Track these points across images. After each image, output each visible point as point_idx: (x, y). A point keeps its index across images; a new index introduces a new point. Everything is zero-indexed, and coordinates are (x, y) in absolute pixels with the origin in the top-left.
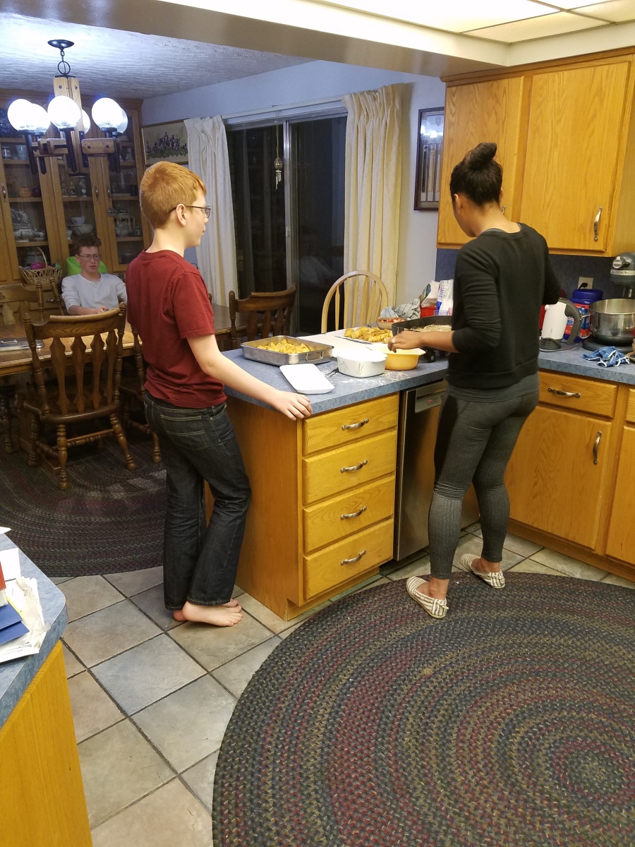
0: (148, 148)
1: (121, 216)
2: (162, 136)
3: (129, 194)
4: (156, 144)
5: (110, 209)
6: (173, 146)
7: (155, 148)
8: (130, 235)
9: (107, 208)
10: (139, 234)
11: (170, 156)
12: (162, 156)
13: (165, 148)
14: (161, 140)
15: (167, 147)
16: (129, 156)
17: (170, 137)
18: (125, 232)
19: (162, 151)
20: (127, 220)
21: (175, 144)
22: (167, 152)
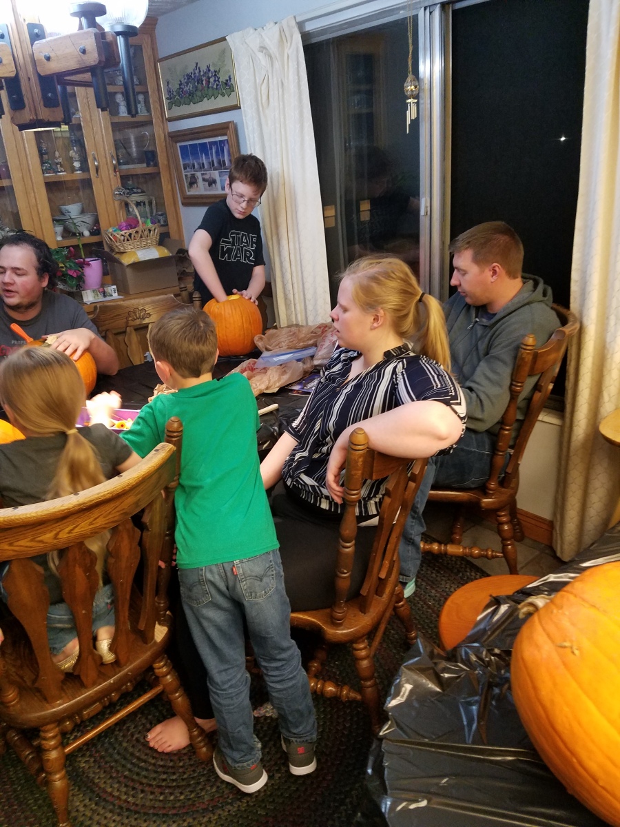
0: (169, 91)
1: (136, 198)
2: (190, 70)
3: (145, 165)
4: (181, 84)
5: (118, 189)
6: (208, 82)
7: (180, 90)
9: (114, 188)
11: (205, 99)
12: (191, 101)
13: (196, 89)
14: (189, 76)
15: (199, 86)
16: (140, 107)
19: (191, 94)
20: (144, 204)
21: (212, 80)
22: (199, 93)
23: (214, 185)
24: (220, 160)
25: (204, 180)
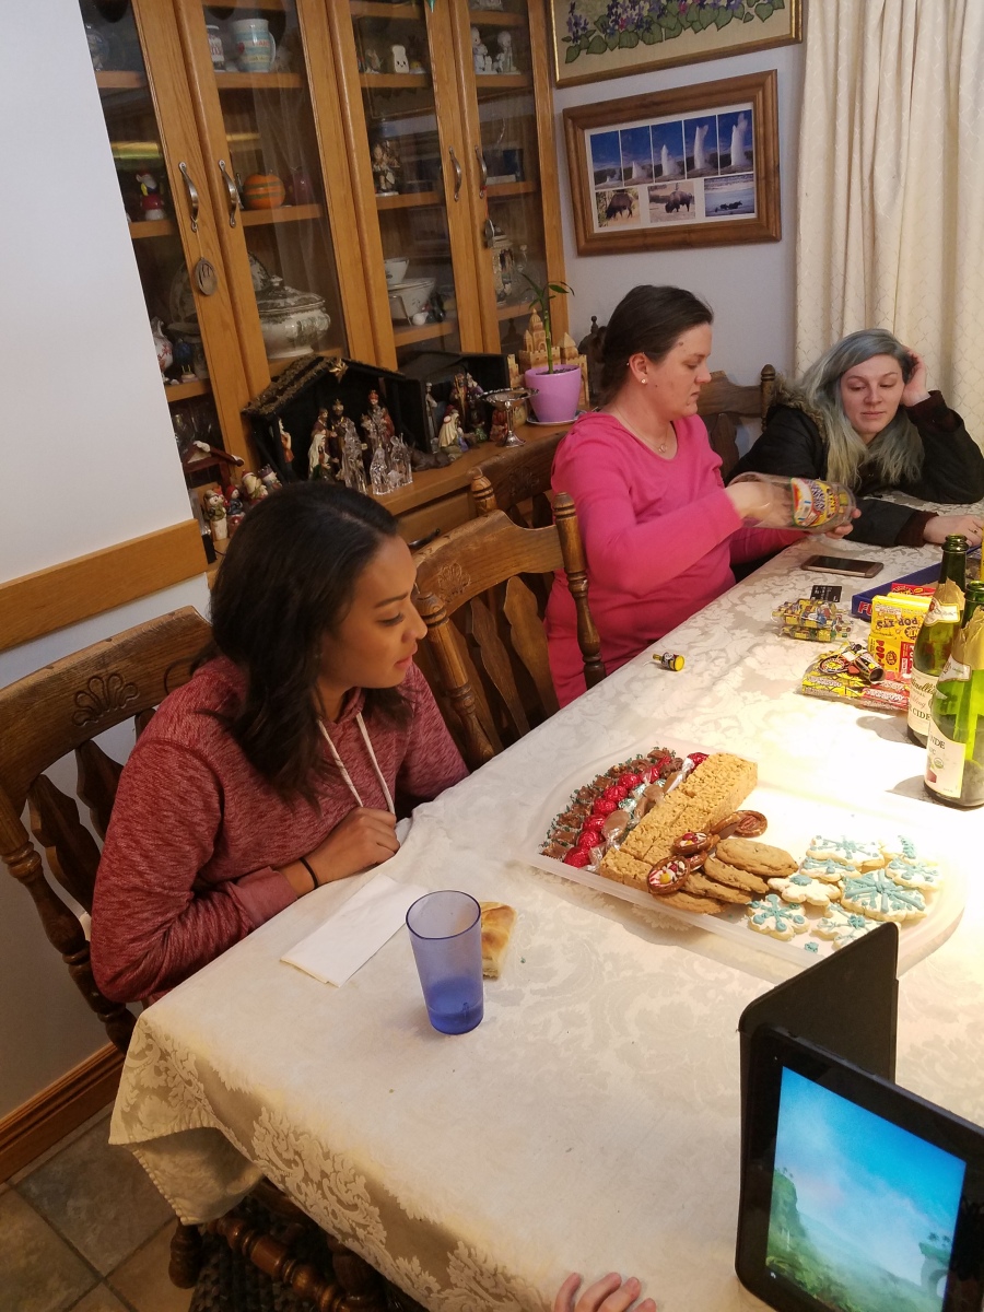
0: (574, 24)
7: (611, 23)
11: (686, 32)
19: (643, 25)
22: (669, 21)
23: (683, 208)
24: (714, 156)
25: (654, 199)
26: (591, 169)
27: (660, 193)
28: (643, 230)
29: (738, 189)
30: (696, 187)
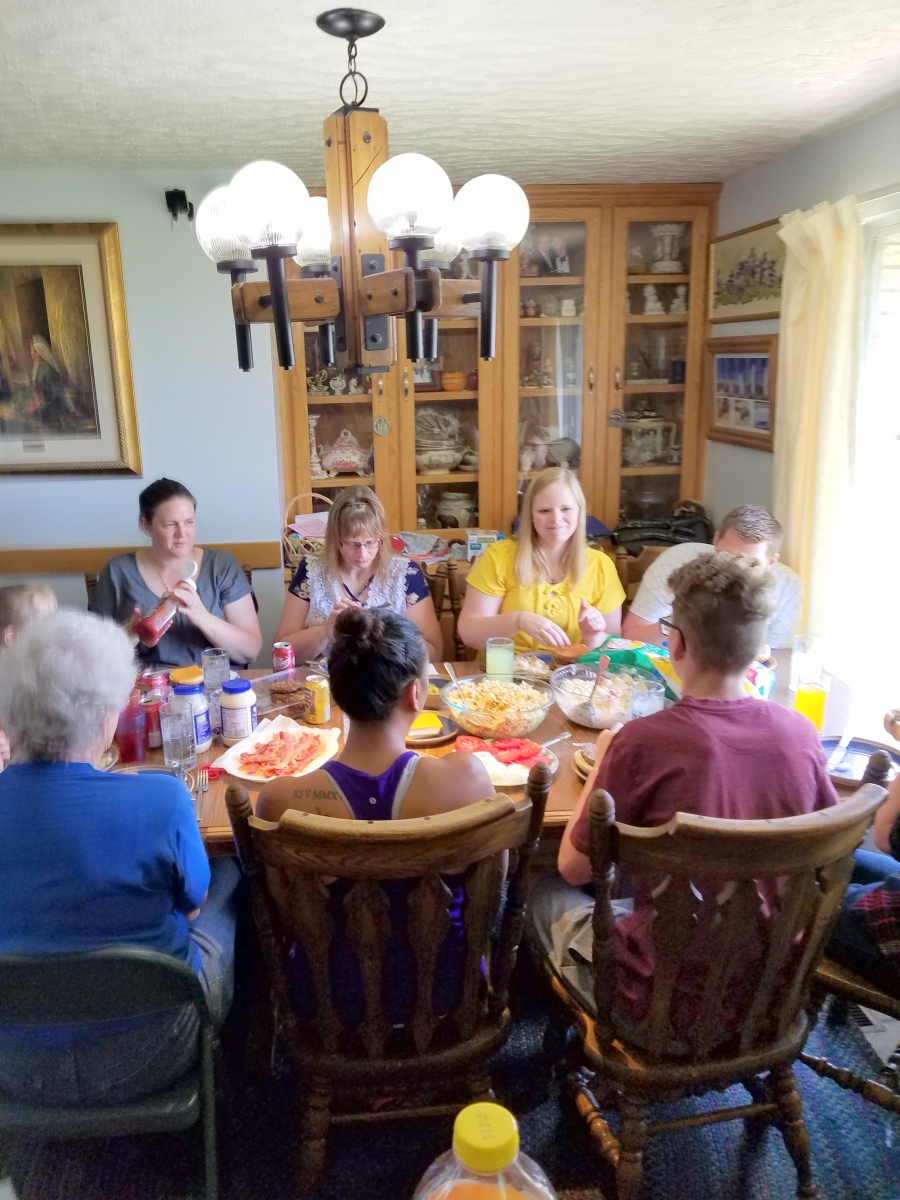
0: (718, 284)
1: (644, 423)
2: (744, 258)
3: (666, 381)
4: (732, 276)
5: (616, 411)
6: (762, 276)
7: (730, 286)
8: (659, 461)
9: (612, 408)
10: (675, 460)
11: (755, 299)
12: (739, 299)
13: (748, 284)
14: (742, 266)
15: (752, 281)
16: (677, 303)
17: (759, 256)
18: (647, 456)
19: (741, 290)
20: (655, 432)
21: (766, 273)
22: (748, 291)
23: (747, 419)
24: (758, 386)
25: (737, 409)
26: (716, 381)
27: (740, 405)
28: (730, 429)
29: (765, 411)
30: (750, 404)
